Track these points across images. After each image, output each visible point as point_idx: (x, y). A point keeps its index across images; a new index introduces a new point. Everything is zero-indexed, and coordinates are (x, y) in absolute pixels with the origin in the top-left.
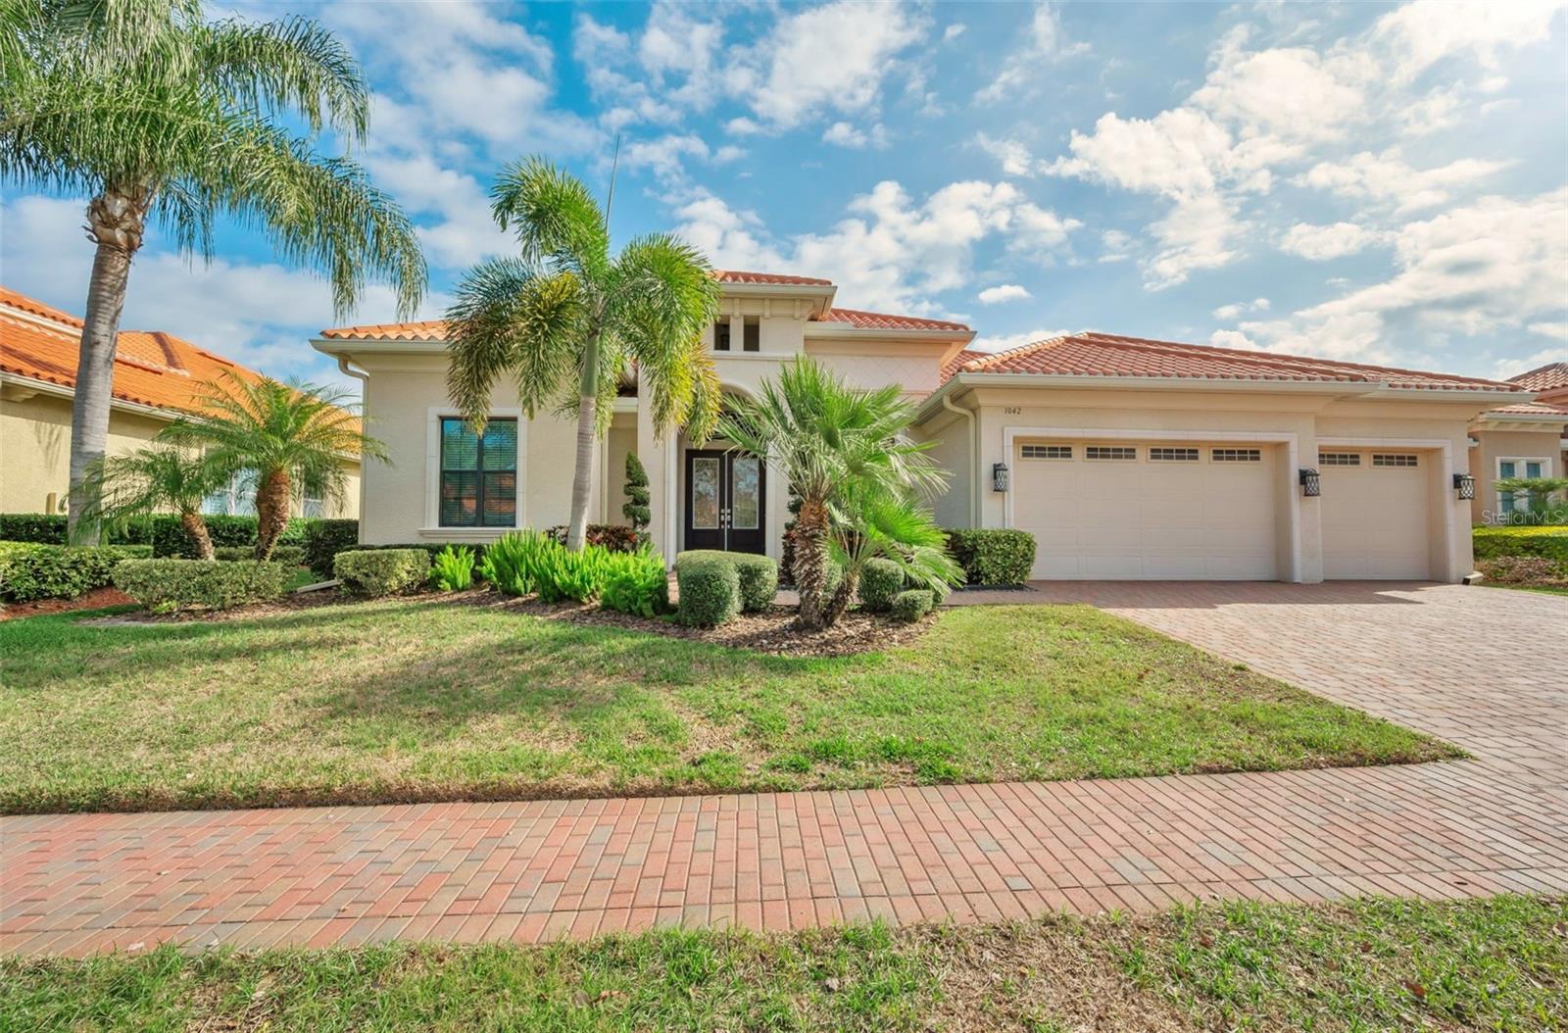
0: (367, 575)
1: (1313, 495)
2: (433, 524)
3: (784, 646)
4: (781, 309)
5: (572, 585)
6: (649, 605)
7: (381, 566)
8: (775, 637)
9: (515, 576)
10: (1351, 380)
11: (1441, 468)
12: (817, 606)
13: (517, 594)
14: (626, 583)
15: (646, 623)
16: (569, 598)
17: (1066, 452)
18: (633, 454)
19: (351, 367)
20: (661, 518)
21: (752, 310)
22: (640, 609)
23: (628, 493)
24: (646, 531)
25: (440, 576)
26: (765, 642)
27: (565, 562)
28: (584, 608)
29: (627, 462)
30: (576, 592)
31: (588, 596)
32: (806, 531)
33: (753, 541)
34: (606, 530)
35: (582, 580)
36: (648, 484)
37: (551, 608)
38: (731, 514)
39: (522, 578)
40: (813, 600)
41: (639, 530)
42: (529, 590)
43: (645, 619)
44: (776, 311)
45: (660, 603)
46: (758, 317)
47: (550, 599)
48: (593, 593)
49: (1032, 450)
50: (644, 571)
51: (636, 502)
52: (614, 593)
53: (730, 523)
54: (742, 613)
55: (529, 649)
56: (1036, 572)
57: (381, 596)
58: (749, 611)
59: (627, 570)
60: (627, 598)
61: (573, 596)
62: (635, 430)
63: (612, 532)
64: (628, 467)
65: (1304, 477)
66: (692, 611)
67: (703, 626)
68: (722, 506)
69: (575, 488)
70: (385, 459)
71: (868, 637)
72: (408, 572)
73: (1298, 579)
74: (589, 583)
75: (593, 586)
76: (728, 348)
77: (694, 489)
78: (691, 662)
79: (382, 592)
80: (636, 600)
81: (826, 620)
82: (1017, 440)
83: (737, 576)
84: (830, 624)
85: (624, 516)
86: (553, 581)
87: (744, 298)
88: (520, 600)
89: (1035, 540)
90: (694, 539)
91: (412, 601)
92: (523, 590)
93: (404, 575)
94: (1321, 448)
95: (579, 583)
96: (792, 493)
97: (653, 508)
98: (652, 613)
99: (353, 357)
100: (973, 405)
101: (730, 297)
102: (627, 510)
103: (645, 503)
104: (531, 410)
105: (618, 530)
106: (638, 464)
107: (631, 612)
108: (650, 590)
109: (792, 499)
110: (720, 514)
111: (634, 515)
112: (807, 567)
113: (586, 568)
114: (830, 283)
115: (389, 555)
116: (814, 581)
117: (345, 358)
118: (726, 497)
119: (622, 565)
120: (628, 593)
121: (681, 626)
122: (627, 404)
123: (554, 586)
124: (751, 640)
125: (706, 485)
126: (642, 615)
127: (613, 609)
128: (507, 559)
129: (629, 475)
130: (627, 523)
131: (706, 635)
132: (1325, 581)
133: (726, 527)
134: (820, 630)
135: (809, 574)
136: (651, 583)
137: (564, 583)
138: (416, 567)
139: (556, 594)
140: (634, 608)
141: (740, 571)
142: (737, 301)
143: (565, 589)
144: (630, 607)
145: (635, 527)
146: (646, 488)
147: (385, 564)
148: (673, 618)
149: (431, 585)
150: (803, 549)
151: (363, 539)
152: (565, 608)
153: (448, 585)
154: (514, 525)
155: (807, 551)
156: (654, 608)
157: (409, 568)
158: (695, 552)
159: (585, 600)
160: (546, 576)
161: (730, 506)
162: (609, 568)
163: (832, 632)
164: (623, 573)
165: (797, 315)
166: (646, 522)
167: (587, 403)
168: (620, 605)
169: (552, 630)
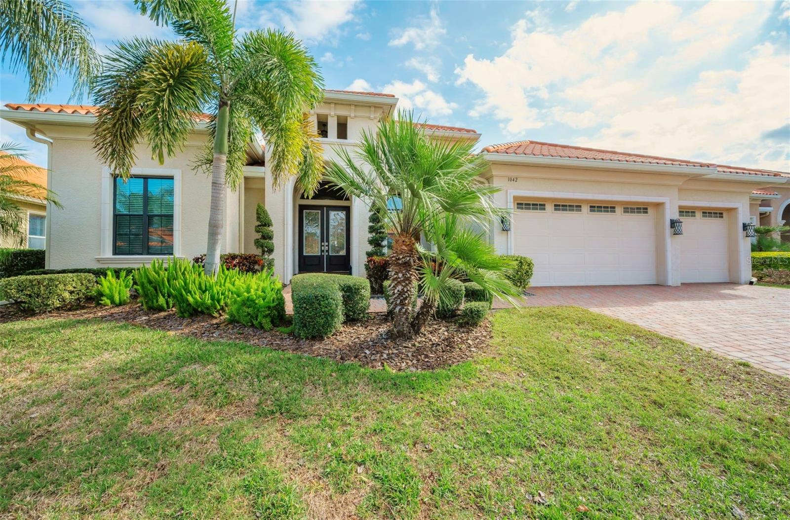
0: (30, 296)
1: (679, 234)
2: (108, 253)
3: (385, 356)
4: (361, 112)
5: (203, 304)
6: (268, 320)
7: (42, 288)
8: (376, 345)
9: (157, 296)
10: (701, 166)
11: (736, 218)
12: (407, 319)
13: (160, 309)
14: (248, 302)
15: (265, 335)
16: (202, 313)
17: (542, 207)
18: (262, 205)
19: (38, 135)
20: (283, 248)
21: (343, 112)
22: (260, 323)
23: (258, 232)
24: (271, 257)
25: (101, 294)
26: (368, 352)
27: (200, 284)
28: (215, 321)
29: (257, 210)
30: (208, 309)
31: (218, 311)
32: (399, 259)
33: (342, 264)
34: (241, 257)
35: (213, 298)
36: (272, 225)
37: (185, 322)
38: (328, 246)
39: (164, 296)
40: (404, 314)
41: (266, 256)
42: (171, 305)
43: (265, 331)
44: (359, 114)
45: (278, 317)
46: (347, 117)
47: (186, 315)
48: (222, 309)
49: (524, 204)
50: (263, 291)
51: (264, 237)
52: (238, 310)
53: (328, 251)
54: (345, 323)
55: (146, 373)
56: (533, 282)
57: (45, 312)
58: (350, 320)
59: (248, 292)
60: (249, 314)
61: (206, 311)
62: (264, 190)
63: (246, 258)
64: (258, 214)
65: (673, 223)
66: (305, 326)
67: (314, 338)
68: (322, 241)
69: (210, 226)
70: (55, 202)
71: (449, 343)
72: (71, 292)
73: (670, 283)
74: (219, 301)
75: (222, 303)
76: (327, 137)
77: (304, 232)
78: (305, 384)
79: (44, 309)
80: (257, 316)
81: (414, 330)
82: (515, 198)
83: (341, 294)
84: (417, 332)
85: (255, 248)
86: (187, 300)
87: (337, 103)
88: (163, 314)
89: (533, 262)
90: (306, 264)
91: (71, 317)
92: (165, 306)
93: (66, 295)
94: (680, 207)
95: (210, 301)
96: (370, 232)
97: (276, 242)
98: (270, 326)
99: (38, 127)
100: (488, 175)
101: (328, 102)
102: (257, 242)
103: (270, 238)
104: (161, 156)
105: (250, 257)
106: (265, 212)
107: (253, 326)
108: (269, 308)
109: (370, 236)
110: (321, 246)
111: (262, 246)
112: (400, 288)
113: (216, 289)
114: (394, 96)
115: (50, 280)
116: (405, 299)
117: (32, 127)
118: (325, 236)
119: (245, 286)
120: (250, 310)
121: (295, 337)
122: (255, 171)
123: (189, 305)
124: (356, 350)
125: (312, 229)
126: (262, 328)
127: (238, 322)
128: (150, 282)
129: (258, 218)
130: (258, 252)
131: (317, 346)
132: (682, 284)
133: (326, 254)
134: (410, 338)
135: (401, 293)
136: (268, 302)
137: (196, 301)
138: (79, 287)
139: (191, 310)
140: (255, 322)
141: (343, 290)
142: (333, 105)
143: (199, 306)
144: (251, 322)
145: (263, 254)
146: (271, 228)
147: (47, 287)
148: (288, 330)
149: (93, 300)
150: (397, 273)
151: (50, 265)
152: (199, 322)
153: (108, 302)
154: (172, 254)
155: (400, 275)
156: (272, 322)
157: (72, 289)
158: (307, 276)
159: (216, 315)
160: (182, 295)
161: (328, 241)
162: (234, 289)
163: (419, 339)
164: (245, 294)
165: (372, 116)
166: (271, 251)
167: (219, 159)
168: (244, 320)
169: (178, 348)
